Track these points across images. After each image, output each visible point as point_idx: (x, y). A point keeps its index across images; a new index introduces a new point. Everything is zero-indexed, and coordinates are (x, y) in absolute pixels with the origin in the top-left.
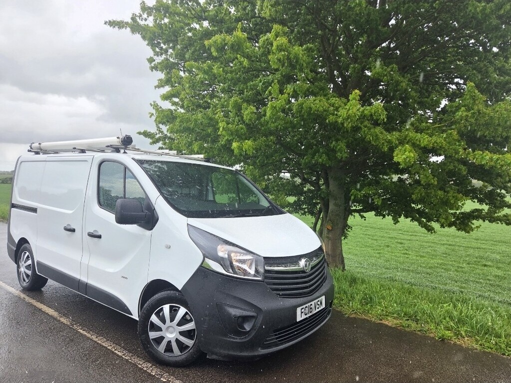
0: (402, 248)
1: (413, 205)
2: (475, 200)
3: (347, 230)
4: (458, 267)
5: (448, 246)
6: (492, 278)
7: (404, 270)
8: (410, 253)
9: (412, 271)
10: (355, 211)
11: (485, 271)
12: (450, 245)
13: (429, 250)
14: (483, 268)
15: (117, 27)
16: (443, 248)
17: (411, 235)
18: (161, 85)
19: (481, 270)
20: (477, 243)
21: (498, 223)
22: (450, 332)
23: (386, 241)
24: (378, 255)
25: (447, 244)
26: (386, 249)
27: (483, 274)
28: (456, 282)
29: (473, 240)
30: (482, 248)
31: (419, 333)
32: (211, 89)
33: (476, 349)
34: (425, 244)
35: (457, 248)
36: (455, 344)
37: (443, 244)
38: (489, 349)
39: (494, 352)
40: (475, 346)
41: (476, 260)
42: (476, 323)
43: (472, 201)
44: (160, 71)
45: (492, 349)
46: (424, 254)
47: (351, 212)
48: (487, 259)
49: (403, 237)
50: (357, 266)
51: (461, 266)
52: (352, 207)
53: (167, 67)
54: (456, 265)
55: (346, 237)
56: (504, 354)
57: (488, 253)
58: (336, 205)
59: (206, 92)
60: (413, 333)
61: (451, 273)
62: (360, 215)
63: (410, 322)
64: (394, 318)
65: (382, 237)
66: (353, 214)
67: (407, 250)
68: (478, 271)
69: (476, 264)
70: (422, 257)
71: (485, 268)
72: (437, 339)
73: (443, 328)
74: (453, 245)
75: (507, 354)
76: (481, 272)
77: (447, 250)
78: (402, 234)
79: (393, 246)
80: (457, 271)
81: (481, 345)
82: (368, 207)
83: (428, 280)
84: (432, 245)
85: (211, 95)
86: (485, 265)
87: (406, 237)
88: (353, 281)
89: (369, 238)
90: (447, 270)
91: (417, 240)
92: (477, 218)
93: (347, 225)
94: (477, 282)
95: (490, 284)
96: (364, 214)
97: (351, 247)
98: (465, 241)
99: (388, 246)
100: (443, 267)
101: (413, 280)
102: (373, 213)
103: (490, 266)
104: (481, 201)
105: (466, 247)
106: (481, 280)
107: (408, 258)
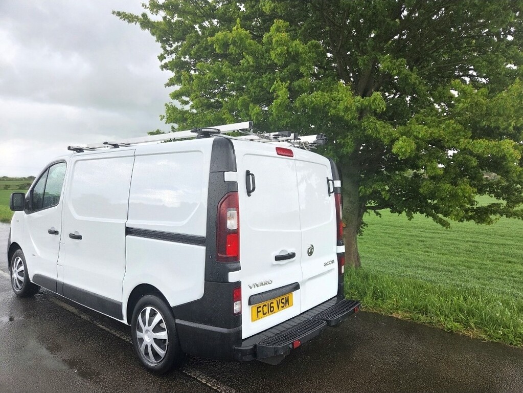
0: (423, 246)
1: (429, 201)
2: (492, 195)
3: (362, 227)
4: (481, 264)
5: (471, 243)
6: (518, 275)
7: (425, 268)
8: (432, 251)
9: (433, 269)
10: (371, 208)
11: (509, 268)
12: (473, 242)
13: (451, 248)
14: (508, 265)
15: (126, 20)
16: (467, 246)
17: (433, 233)
18: (171, 83)
19: (505, 266)
20: (502, 239)
21: (515, 218)
22: (459, 323)
23: (407, 239)
24: (398, 254)
25: (470, 241)
26: (407, 247)
27: (507, 271)
28: (479, 279)
29: (499, 237)
30: (508, 245)
31: (429, 325)
32: (222, 88)
33: (484, 340)
34: (448, 241)
35: (481, 244)
36: (464, 335)
37: (467, 241)
38: (497, 340)
39: (502, 342)
40: (484, 336)
41: (500, 256)
42: (485, 315)
43: (489, 195)
44: (170, 69)
45: (500, 339)
46: (446, 252)
47: (366, 209)
48: (512, 256)
49: (424, 234)
50: (377, 264)
51: (484, 262)
52: (367, 204)
53: (177, 66)
54: (480, 262)
55: (361, 234)
56: (511, 344)
57: (514, 250)
58: (350, 202)
59: (216, 91)
60: (422, 325)
61: (474, 270)
62: (375, 212)
63: (420, 315)
64: (405, 312)
65: (403, 235)
66: (368, 211)
67: (428, 248)
68: (502, 268)
69: (500, 261)
70: (443, 254)
71: (510, 265)
72: (445, 330)
73: (452, 320)
74: (477, 242)
75: (514, 344)
76: (505, 269)
77: (470, 248)
78: (424, 231)
79: (414, 244)
80: (480, 269)
81: (489, 335)
82: (383, 204)
83: (449, 278)
84: (455, 242)
85: (222, 93)
86: (510, 262)
87: (427, 235)
88: (366, 277)
89: (389, 237)
90: (469, 267)
91: (439, 238)
92: (494, 212)
93: (362, 223)
94: (500, 279)
95: (514, 281)
96: (380, 211)
97: (369, 246)
98: (490, 238)
99: (409, 244)
100: (466, 264)
101: (433, 278)
102: (389, 209)
103: (515, 263)
104: (498, 196)
105: (490, 243)
106: (504, 277)
107: (429, 256)
